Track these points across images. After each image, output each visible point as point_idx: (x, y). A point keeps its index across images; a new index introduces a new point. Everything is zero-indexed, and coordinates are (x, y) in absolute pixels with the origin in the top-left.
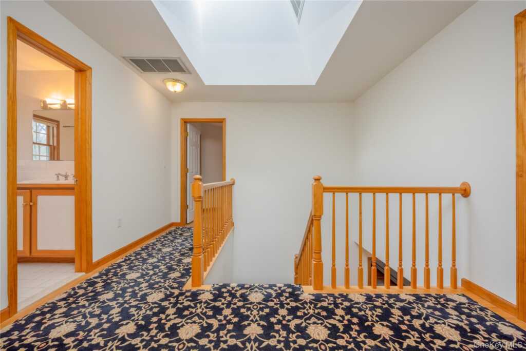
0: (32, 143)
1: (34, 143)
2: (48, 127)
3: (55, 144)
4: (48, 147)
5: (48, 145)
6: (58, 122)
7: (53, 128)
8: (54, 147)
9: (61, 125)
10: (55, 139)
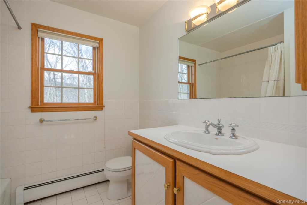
0: (178, 82)
1: (179, 82)
2: (188, 67)
3: (193, 82)
4: (188, 85)
5: (188, 83)
6: (195, 61)
7: (192, 67)
8: (193, 84)
9: (197, 63)
10: (193, 76)
